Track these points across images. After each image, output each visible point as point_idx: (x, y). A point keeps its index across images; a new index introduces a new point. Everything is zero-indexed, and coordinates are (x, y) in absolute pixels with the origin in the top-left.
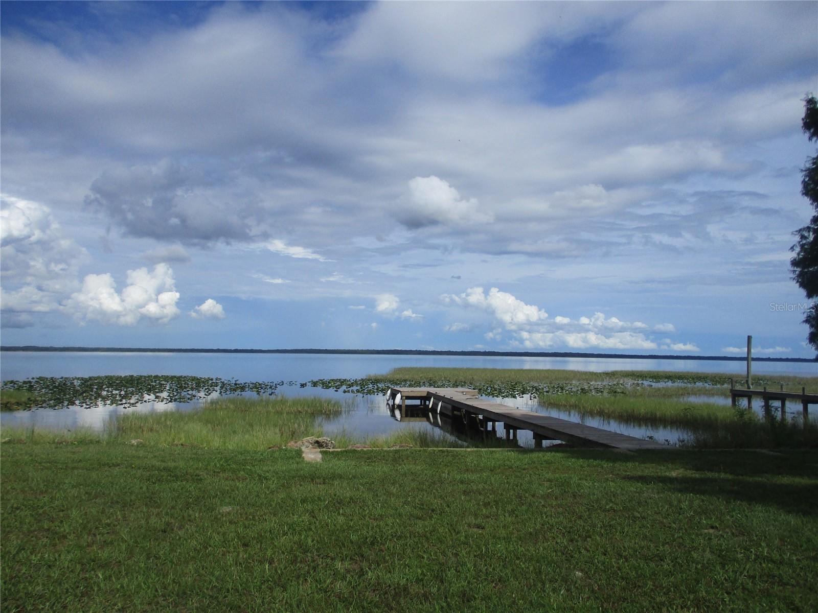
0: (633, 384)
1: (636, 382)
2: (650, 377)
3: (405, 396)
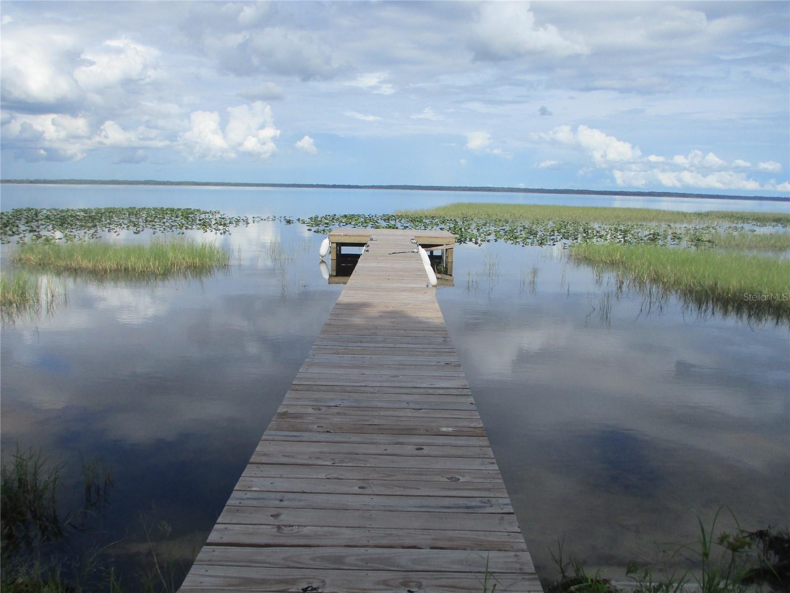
0: (730, 227)
1: (735, 225)
2: (753, 219)
3: (336, 243)
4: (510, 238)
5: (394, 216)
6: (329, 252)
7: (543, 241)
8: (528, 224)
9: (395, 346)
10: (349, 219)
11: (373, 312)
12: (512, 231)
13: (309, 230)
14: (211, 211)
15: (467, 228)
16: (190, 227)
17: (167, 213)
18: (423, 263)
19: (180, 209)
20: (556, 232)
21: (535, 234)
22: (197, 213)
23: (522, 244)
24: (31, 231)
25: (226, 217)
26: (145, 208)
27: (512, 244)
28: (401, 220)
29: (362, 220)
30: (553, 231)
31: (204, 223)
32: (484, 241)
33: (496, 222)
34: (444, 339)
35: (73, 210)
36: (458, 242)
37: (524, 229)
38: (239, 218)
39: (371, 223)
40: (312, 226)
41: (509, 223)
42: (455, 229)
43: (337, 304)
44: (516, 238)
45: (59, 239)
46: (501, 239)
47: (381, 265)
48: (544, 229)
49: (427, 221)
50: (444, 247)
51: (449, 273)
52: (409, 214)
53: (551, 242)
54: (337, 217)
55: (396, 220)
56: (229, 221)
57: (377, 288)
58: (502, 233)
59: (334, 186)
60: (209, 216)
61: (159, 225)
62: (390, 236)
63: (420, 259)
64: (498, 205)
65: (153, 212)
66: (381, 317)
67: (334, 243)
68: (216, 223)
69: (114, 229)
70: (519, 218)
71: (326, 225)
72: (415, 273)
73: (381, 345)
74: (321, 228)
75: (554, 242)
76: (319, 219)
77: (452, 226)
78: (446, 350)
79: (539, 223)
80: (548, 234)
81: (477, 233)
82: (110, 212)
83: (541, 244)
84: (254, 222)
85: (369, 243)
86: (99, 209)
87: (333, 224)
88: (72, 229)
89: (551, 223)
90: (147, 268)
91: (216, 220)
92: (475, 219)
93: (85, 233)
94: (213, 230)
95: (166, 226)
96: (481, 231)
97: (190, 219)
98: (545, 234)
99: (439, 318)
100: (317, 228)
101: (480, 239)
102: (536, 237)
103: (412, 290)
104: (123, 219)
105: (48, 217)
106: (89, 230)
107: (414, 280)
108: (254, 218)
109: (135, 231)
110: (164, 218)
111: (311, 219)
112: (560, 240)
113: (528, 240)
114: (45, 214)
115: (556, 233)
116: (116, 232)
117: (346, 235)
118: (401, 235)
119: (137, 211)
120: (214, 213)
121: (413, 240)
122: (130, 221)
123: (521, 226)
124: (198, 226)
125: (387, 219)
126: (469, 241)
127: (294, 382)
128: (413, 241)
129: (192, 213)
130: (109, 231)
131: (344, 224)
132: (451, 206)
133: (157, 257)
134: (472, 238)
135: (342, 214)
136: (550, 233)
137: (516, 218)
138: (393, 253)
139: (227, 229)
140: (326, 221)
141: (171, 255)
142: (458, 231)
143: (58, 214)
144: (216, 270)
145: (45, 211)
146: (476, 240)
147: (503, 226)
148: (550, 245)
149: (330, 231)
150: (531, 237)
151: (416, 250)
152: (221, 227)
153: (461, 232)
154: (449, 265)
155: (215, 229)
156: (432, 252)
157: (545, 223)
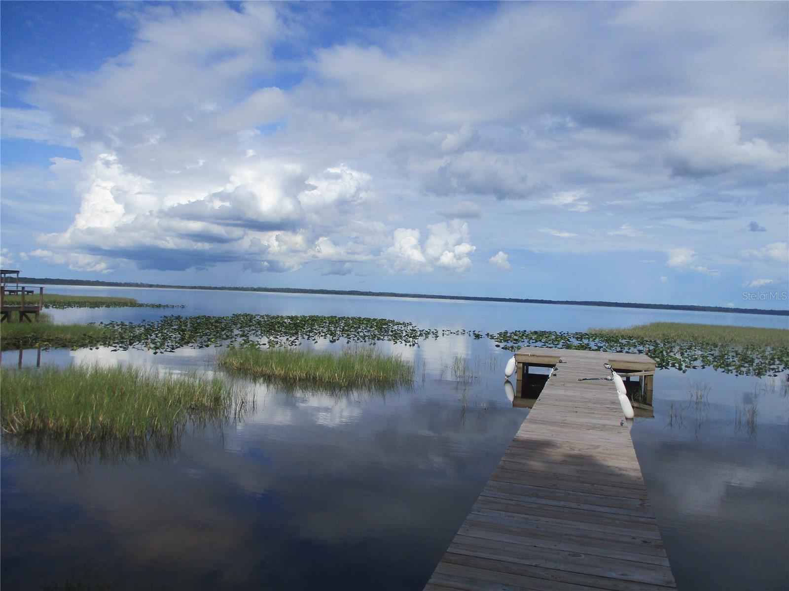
3: (523, 363)
4: (720, 365)
5: (587, 335)
6: (516, 371)
7: (761, 370)
8: (741, 349)
9: (579, 507)
10: (539, 336)
11: (555, 454)
12: (722, 356)
13: (498, 346)
14: (404, 323)
15: (669, 351)
16: (382, 338)
17: (362, 324)
18: (617, 394)
19: (376, 319)
20: (776, 360)
21: (750, 361)
22: (390, 324)
23: (736, 374)
24: (242, 336)
25: (417, 330)
26: (344, 317)
27: (724, 372)
28: (595, 339)
29: (553, 337)
30: (773, 359)
31: (395, 334)
32: (689, 367)
33: (703, 345)
34: (640, 502)
35: (282, 317)
36: (658, 367)
37: (737, 354)
38: (429, 331)
39: (562, 341)
40: (501, 342)
41: (719, 347)
42: (655, 351)
43: (515, 440)
44: (728, 365)
45: (263, 344)
46: (709, 365)
47: (569, 393)
48: (762, 357)
49: (624, 341)
50: (643, 374)
51: (647, 402)
52: (604, 332)
53: (772, 373)
54: (527, 333)
55: (589, 339)
56: (419, 333)
57: (562, 423)
58: (710, 358)
59: (527, 301)
60: (401, 328)
61: (354, 335)
62: (581, 358)
63: (614, 389)
64: (705, 326)
65: (351, 322)
66: (564, 462)
67: (520, 363)
68: (407, 335)
69: (313, 337)
70: (730, 341)
71: (515, 342)
72: (608, 406)
73: (561, 504)
74: (510, 344)
75: (775, 372)
76: (509, 335)
77: (652, 348)
78: (643, 520)
79: (754, 349)
80: (767, 362)
81: (681, 358)
82: (313, 320)
83: (759, 374)
84: (443, 335)
85: (558, 365)
86: (304, 316)
87: (522, 340)
88: (277, 335)
89: (769, 349)
90: (333, 379)
91: (406, 332)
92: (678, 341)
93: (287, 339)
94: (403, 342)
95: (360, 336)
96: (686, 355)
97: (383, 330)
98: (763, 362)
99: (635, 470)
100: (505, 343)
101: (684, 364)
102: (752, 365)
103: (603, 428)
104: (322, 327)
105: (259, 323)
106: (291, 337)
107: (607, 415)
108: (443, 331)
109: (331, 339)
110: (360, 328)
111: (500, 334)
112: (783, 371)
113: (742, 369)
114: (258, 320)
115: (777, 362)
116: (315, 339)
117: (534, 355)
118: (594, 358)
119: (336, 320)
120: (407, 325)
121: (607, 364)
122: (329, 330)
123: (733, 351)
124: (390, 337)
125: (580, 336)
126: (671, 366)
127: (449, 548)
128: (606, 366)
129: (385, 324)
130: (308, 339)
131: (534, 341)
132: (650, 326)
133: (344, 369)
134: (675, 363)
135: (533, 330)
136: (770, 362)
137: (726, 342)
138: (583, 380)
139: (416, 341)
140: (516, 337)
141: (357, 367)
142: (659, 354)
143: (268, 321)
144: (399, 385)
145: (258, 318)
146: (680, 365)
147: (712, 350)
148: (770, 376)
149: (519, 348)
150: (746, 365)
151: (609, 378)
152: (411, 339)
153: (663, 355)
154: (648, 394)
155: (405, 341)
156: (628, 378)
157: (762, 350)
